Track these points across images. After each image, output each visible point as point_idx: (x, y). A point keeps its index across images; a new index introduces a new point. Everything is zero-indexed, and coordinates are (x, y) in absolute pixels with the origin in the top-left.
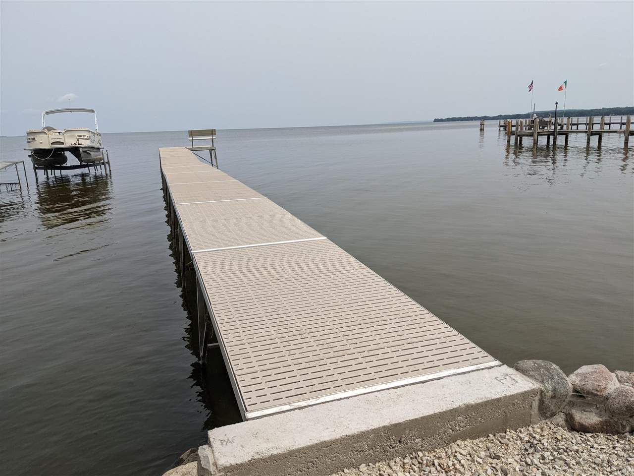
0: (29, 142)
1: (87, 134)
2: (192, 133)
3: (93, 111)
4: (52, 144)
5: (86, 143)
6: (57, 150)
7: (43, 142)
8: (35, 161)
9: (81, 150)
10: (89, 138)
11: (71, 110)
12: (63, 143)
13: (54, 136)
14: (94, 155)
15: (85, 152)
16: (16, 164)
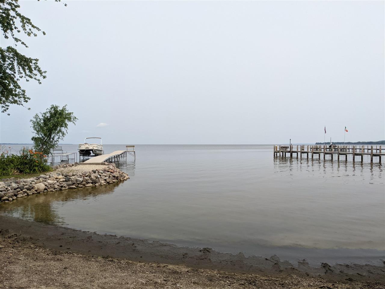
0: (79, 147)
1: (96, 146)
2: (127, 147)
3: (101, 138)
4: (86, 148)
5: (95, 148)
6: (87, 150)
7: (83, 148)
8: (80, 153)
9: (93, 150)
10: (97, 147)
11: (94, 138)
12: (89, 148)
13: (87, 146)
14: (98, 152)
15: (95, 151)
16: (74, 153)
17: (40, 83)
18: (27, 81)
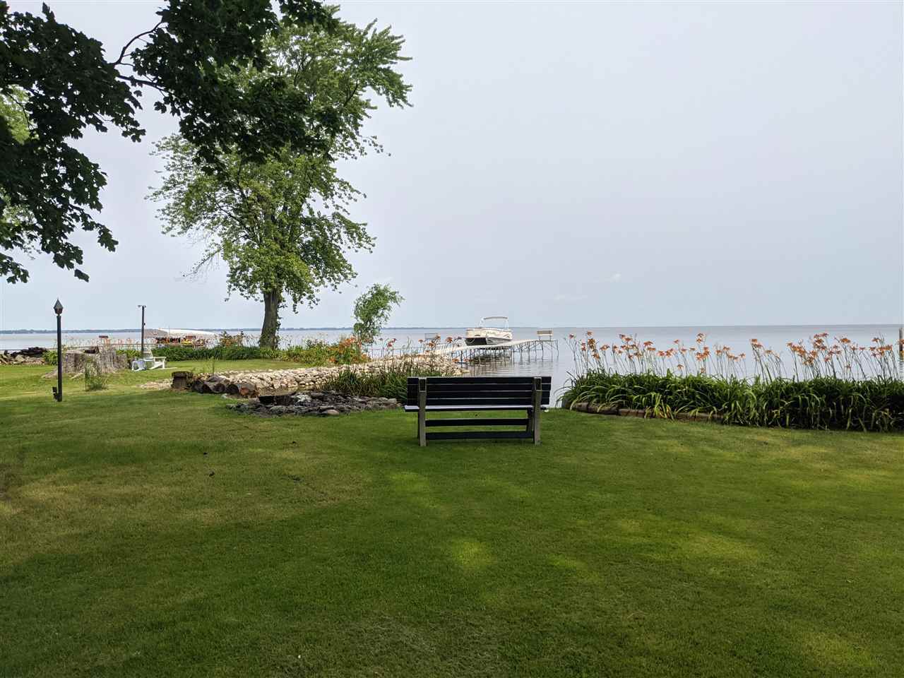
2: (539, 333)
3: (506, 318)
4: (476, 336)
6: (476, 339)
9: (487, 339)
12: (480, 336)
17: (372, 252)
18: (356, 251)
